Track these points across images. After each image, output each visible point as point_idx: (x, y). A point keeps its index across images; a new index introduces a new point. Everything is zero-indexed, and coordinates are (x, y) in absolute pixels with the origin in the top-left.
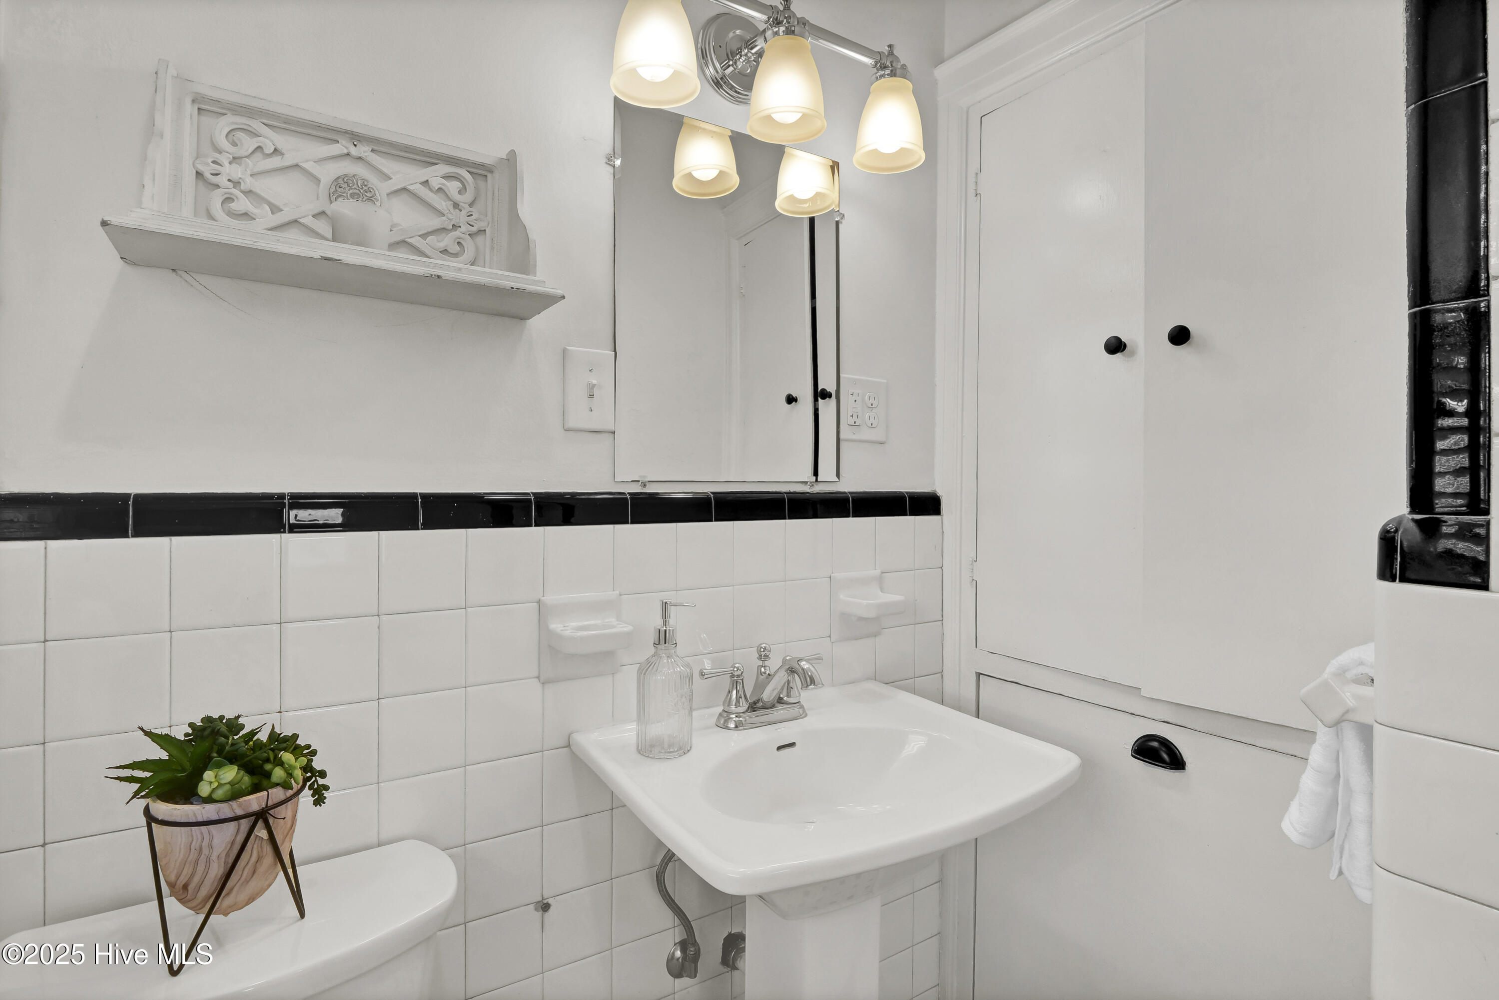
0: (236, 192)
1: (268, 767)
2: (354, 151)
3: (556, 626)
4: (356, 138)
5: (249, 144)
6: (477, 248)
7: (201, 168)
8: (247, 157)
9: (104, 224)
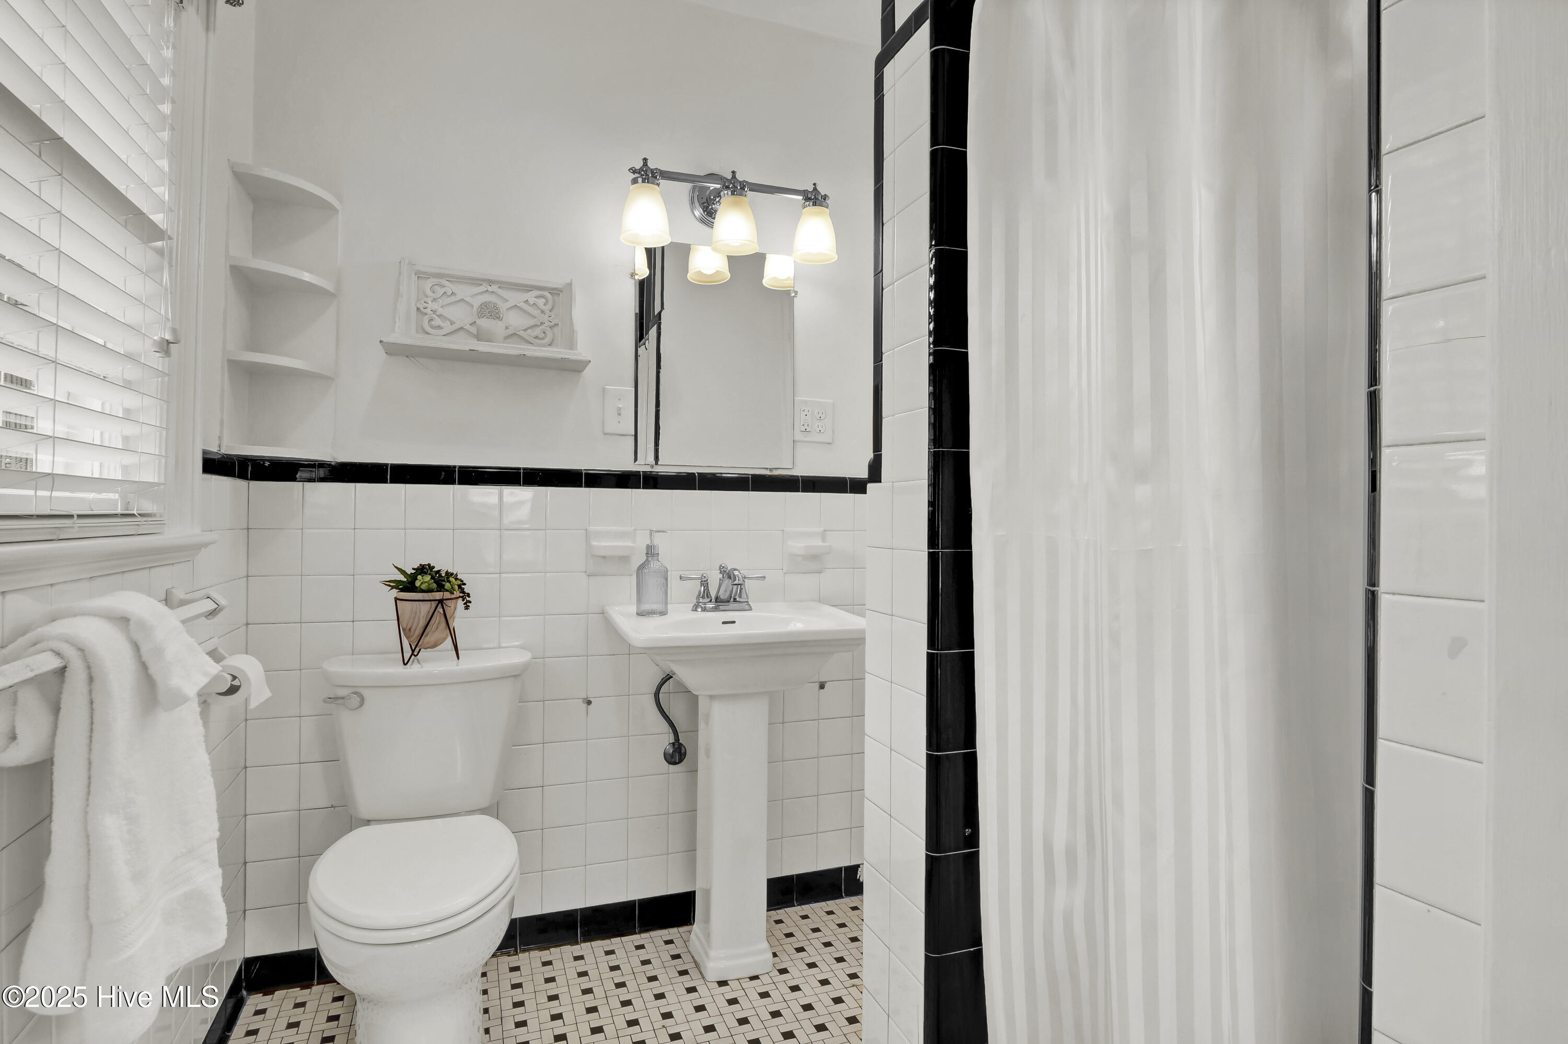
0: (434, 316)
1: (444, 583)
2: (490, 289)
3: (594, 543)
4: (490, 282)
5: (440, 291)
6: (554, 333)
7: (419, 306)
8: (439, 298)
9: (381, 342)
